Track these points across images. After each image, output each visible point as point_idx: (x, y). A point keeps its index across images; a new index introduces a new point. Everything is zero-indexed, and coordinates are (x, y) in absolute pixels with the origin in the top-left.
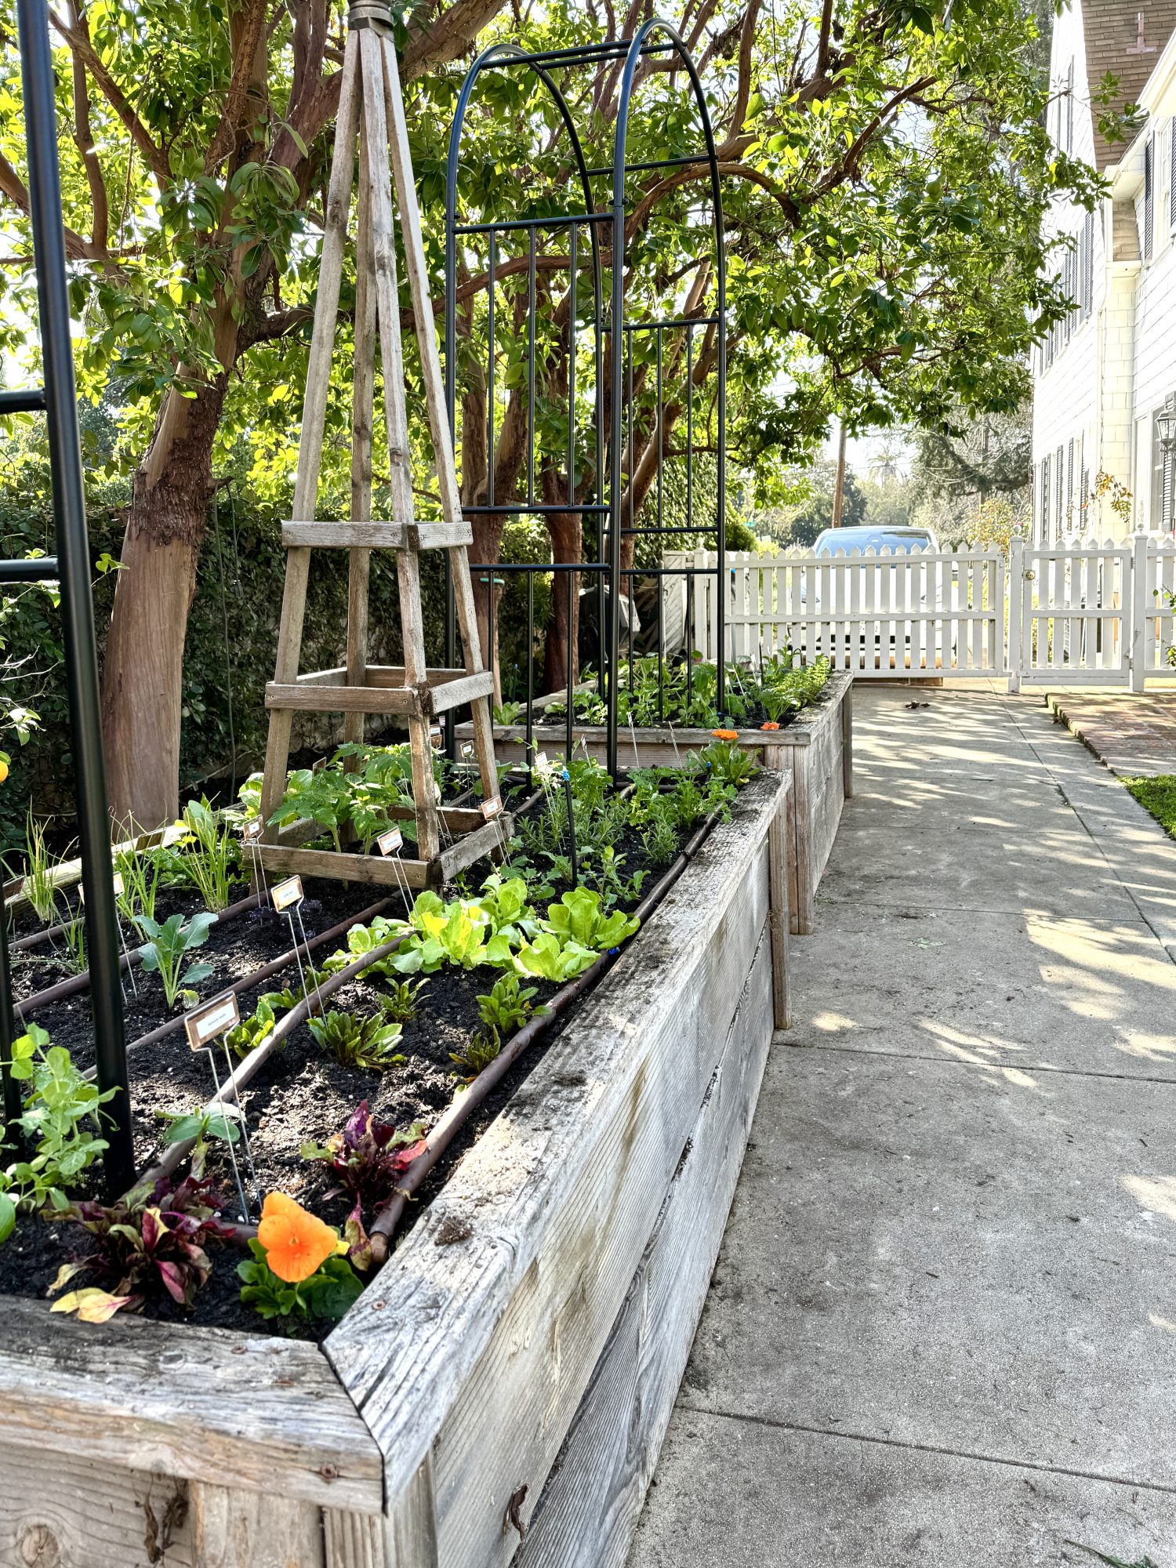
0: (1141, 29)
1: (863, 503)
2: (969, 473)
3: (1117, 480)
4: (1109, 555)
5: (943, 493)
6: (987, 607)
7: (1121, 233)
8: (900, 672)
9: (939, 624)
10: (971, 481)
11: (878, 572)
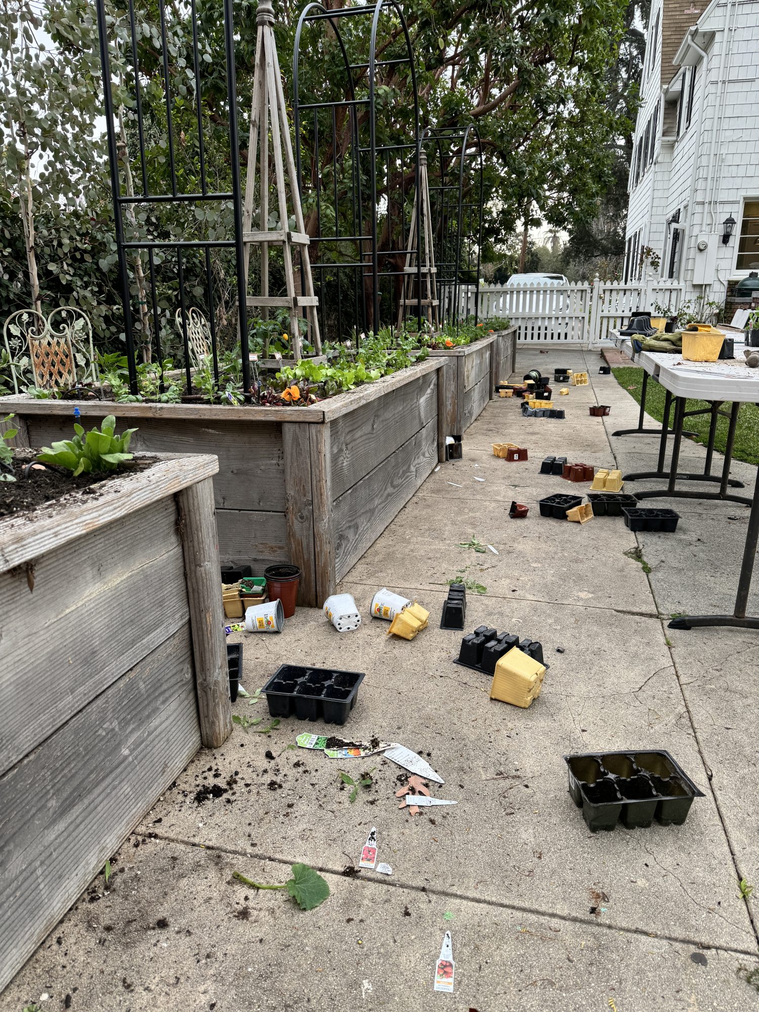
3: (654, 251)
5: (581, 255)
6: (582, 312)
7: (668, 121)
9: (560, 319)
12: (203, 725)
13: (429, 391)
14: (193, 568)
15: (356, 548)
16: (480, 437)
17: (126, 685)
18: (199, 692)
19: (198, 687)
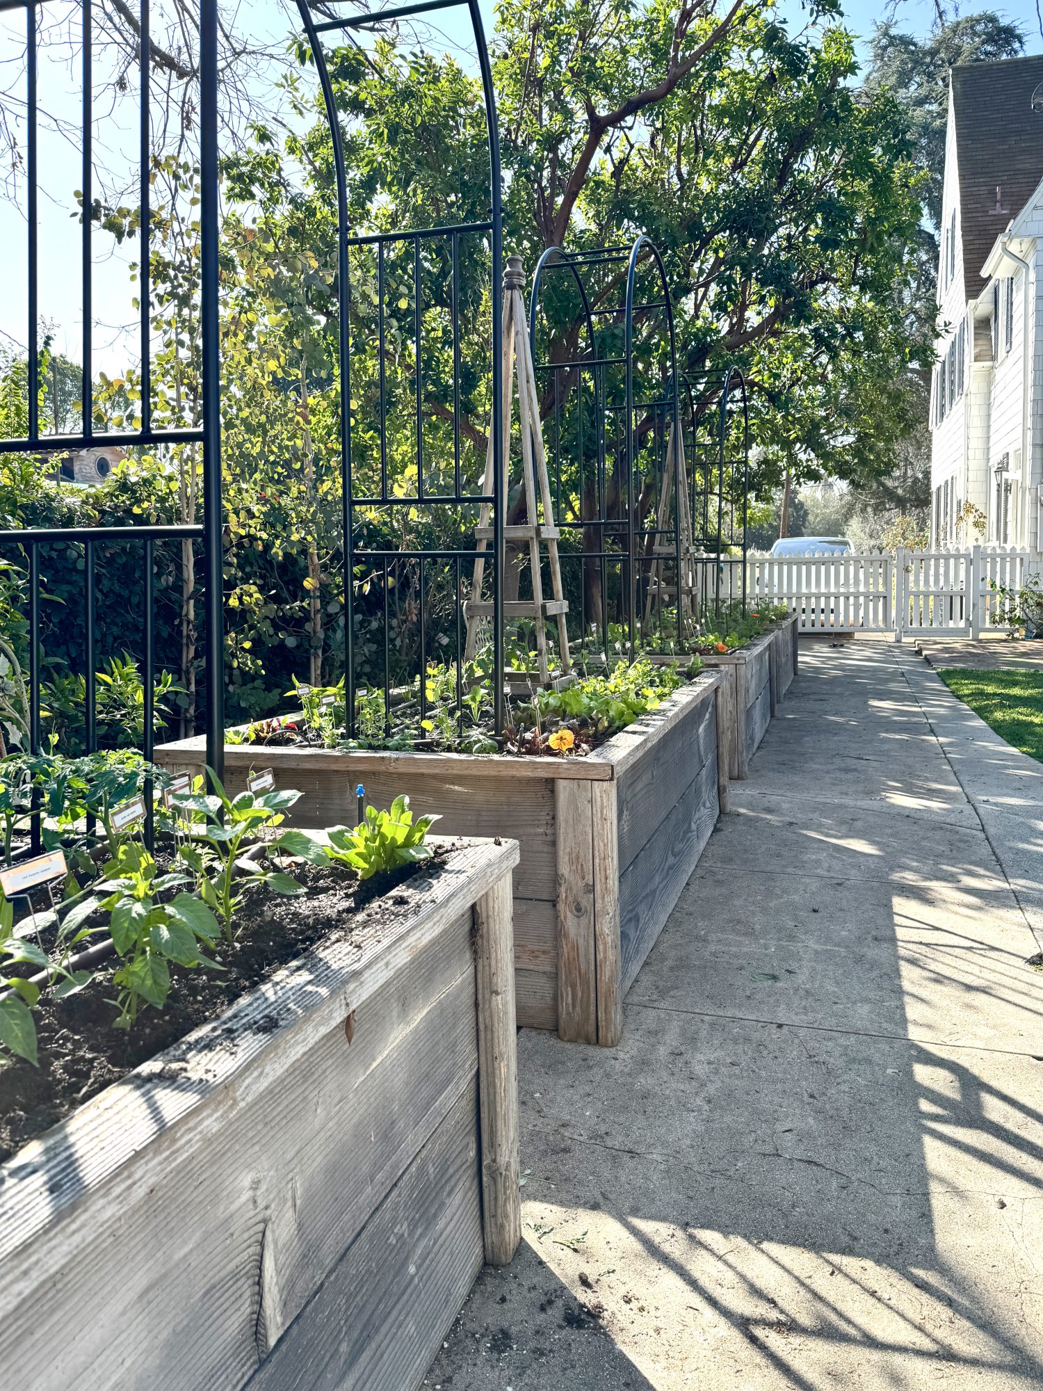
0: (999, 197)
1: (806, 513)
2: (890, 494)
3: (977, 507)
4: (957, 557)
5: (869, 509)
6: (881, 588)
7: (980, 342)
8: (827, 629)
9: (852, 599)
10: (891, 500)
11: (813, 568)
12: (488, 1229)
13: (707, 716)
14: (487, 996)
15: (637, 951)
16: (771, 775)
17: (418, 1169)
18: (485, 1179)
19: (484, 1171)
